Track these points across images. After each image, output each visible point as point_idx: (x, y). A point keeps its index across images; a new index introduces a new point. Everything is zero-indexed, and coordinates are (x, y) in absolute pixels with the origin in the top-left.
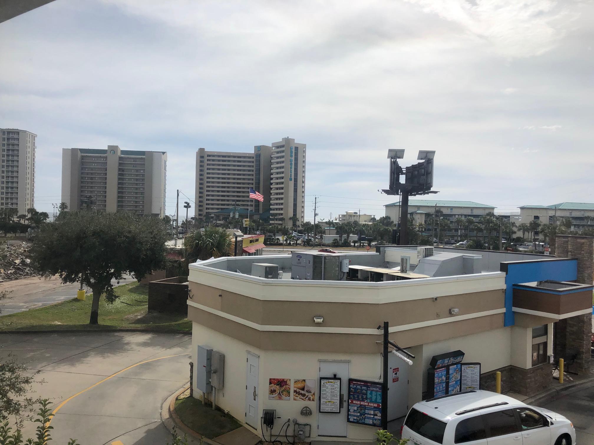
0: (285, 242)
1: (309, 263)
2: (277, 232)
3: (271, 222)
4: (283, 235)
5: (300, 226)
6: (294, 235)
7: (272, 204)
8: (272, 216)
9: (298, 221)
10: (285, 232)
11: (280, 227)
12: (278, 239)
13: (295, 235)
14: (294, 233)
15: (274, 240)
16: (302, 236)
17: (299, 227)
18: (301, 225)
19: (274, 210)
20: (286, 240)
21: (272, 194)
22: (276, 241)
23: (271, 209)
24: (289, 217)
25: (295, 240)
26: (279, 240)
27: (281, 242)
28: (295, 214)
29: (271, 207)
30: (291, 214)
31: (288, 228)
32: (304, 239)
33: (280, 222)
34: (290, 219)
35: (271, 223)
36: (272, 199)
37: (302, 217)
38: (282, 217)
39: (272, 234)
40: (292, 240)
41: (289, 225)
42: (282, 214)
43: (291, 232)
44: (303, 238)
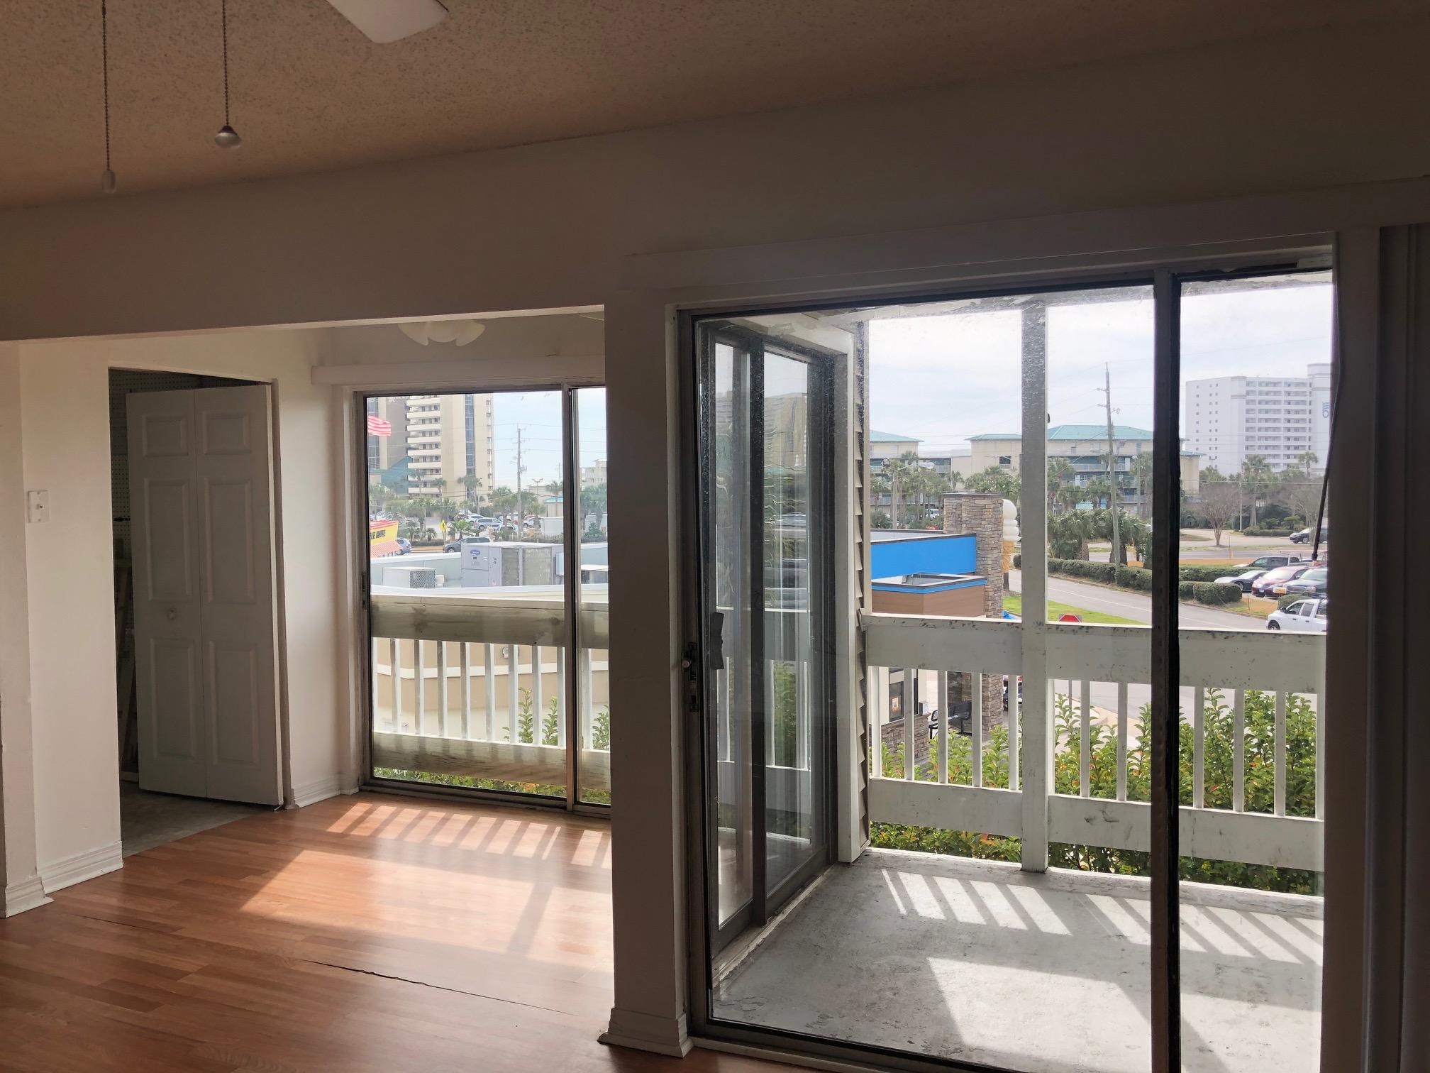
0: (448, 538)
1: (495, 562)
2: (429, 515)
3: (411, 490)
4: (443, 521)
5: (486, 498)
6: (470, 519)
7: (412, 446)
8: (413, 476)
9: (480, 485)
10: (448, 514)
11: (434, 501)
12: (431, 531)
13: (474, 520)
14: (470, 516)
15: (421, 534)
16: (491, 521)
17: (482, 499)
18: (489, 495)
19: (417, 461)
20: (452, 533)
21: (412, 422)
22: (427, 536)
23: (411, 459)
24: (456, 478)
25: (474, 531)
26: (434, 533)
27: (440, 537)
28: (471, 471)
29: (411, 453)
30: (461, 471)
31: (454, 504)
32: (496, 528)
33: (435, 490)
34: (460, 481)
35: (411, 494)
36: (412, 434)
37: (489, 475)
38: (438, 476)
39: (416, 520)
40: (467, 532)
41: (458, 496)
42: (437, 471)
43: (462, 512)
44: (494, 526)
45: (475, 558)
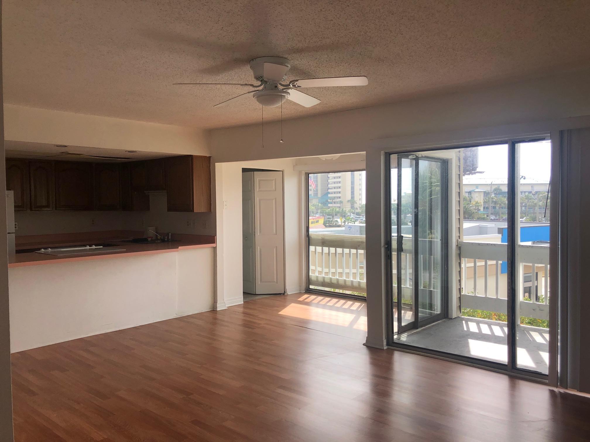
0: (343, 224)
1: (357, 231)
2: (336, 215)
3: (329, 205)
4: (341, 217)
5: (359, 209)
6: (352, 217)
7: (330, 188)
8: (330, 199)
9: (356, 203)
10: (343, 215)
11: (338, 210)
12: (337, 221)
13: (353, 217)
14: (352, 215)
15: (332, 222)
16: (360, 217)
17: (357, 209)
18: (359, 207)
19: (332, 193)
20: (345, 222)
21: (330, 178)
22: (335, 223)
23: (329, 193)
24: (347, 200)
25: (353, 221)
26: (338, 222)
27: (340, 223)
28: (353, 198)
29: (329, 191)
30: (349, 197)
31: (345, 210)
32: (362, 220)
33: (339, 205)
34: (348, 201)
35: (329, 207)
36: (330, 183)
37: (360, 199)
38: (340, 200)
39: (331, 217)
40: (350, 222)
41: (347, 208)
42: (340, 197)
43: (349, 214)
44: (361, 220)
45: (350, 230)
